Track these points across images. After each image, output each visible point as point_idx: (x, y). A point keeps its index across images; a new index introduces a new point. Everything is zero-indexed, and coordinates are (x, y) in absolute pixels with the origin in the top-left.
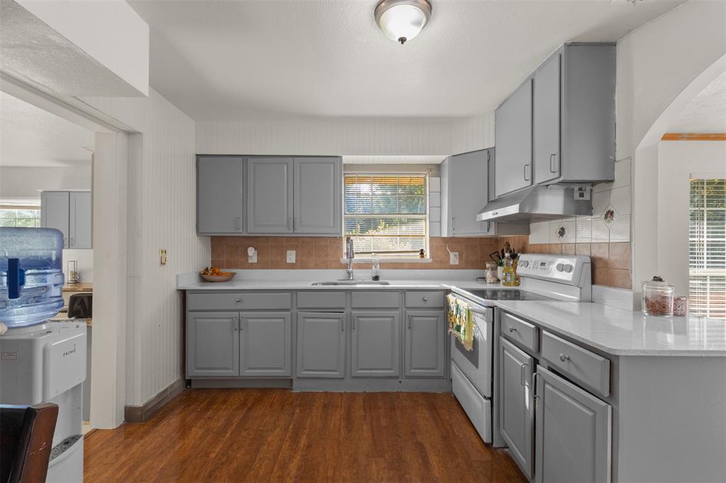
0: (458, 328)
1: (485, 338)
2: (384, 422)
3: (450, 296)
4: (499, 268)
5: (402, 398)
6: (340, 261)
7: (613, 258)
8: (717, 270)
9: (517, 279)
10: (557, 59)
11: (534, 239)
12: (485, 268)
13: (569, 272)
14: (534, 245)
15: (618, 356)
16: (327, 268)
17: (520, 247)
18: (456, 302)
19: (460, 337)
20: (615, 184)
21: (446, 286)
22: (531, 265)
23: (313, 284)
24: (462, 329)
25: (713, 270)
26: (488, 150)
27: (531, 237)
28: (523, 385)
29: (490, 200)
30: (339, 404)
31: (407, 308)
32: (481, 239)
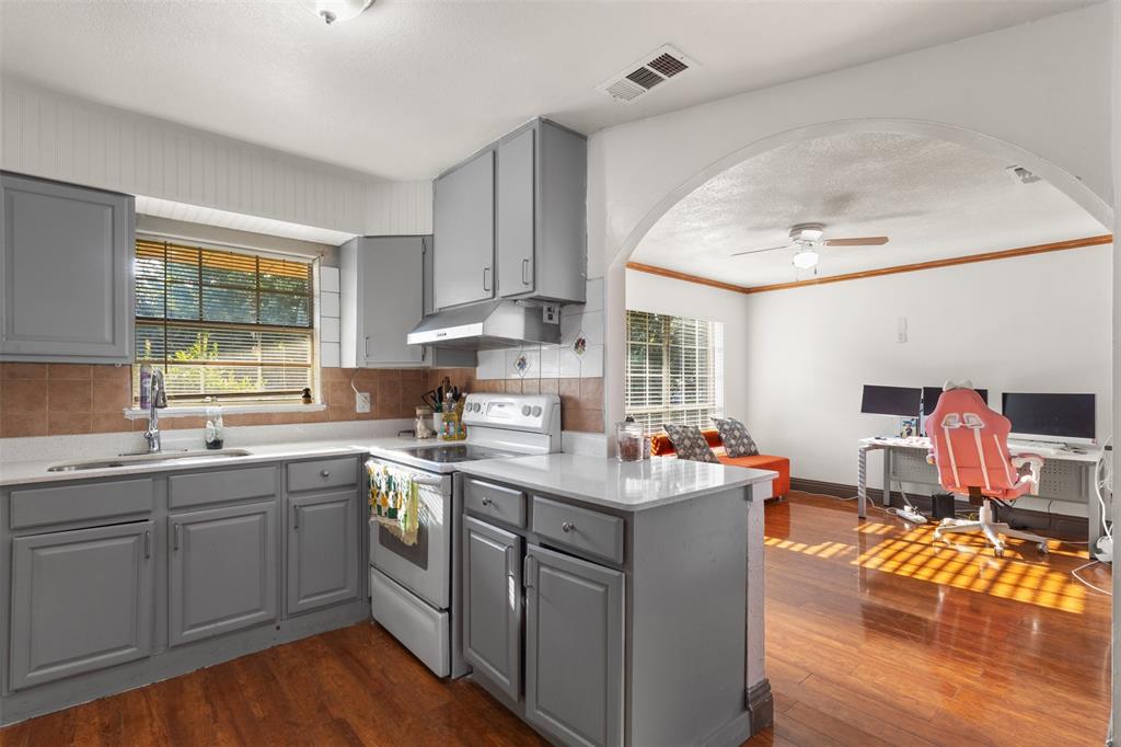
0: (393, 513)
1: (441, 522)
2: (258, 711)
3: (370, 464)
4: (435, 415)
5: (284, 655)
6: (123, 414)
7: (584, 397)
8: (641, 407)
9: (463, 430)
10: (530, 133)
11: (483, 373)
12: (414, 416)
13: (538, 416)
14: (484, 381)
15: (632, 513)
16: (85, 431)
17: (463, 384)
18: (386, 473)
19: (399, 529)
20: (588, 307)
21: (359, 447)
22: (484, 408)
23: (50, 470)
24: (401, 514)
25: (654, 406)
26: (423, 237)
27: (479, 370)
28: (507, 576)
29: (426, 314)
30: (145, 712)
31: (293, 492)
32: (404, 372)
